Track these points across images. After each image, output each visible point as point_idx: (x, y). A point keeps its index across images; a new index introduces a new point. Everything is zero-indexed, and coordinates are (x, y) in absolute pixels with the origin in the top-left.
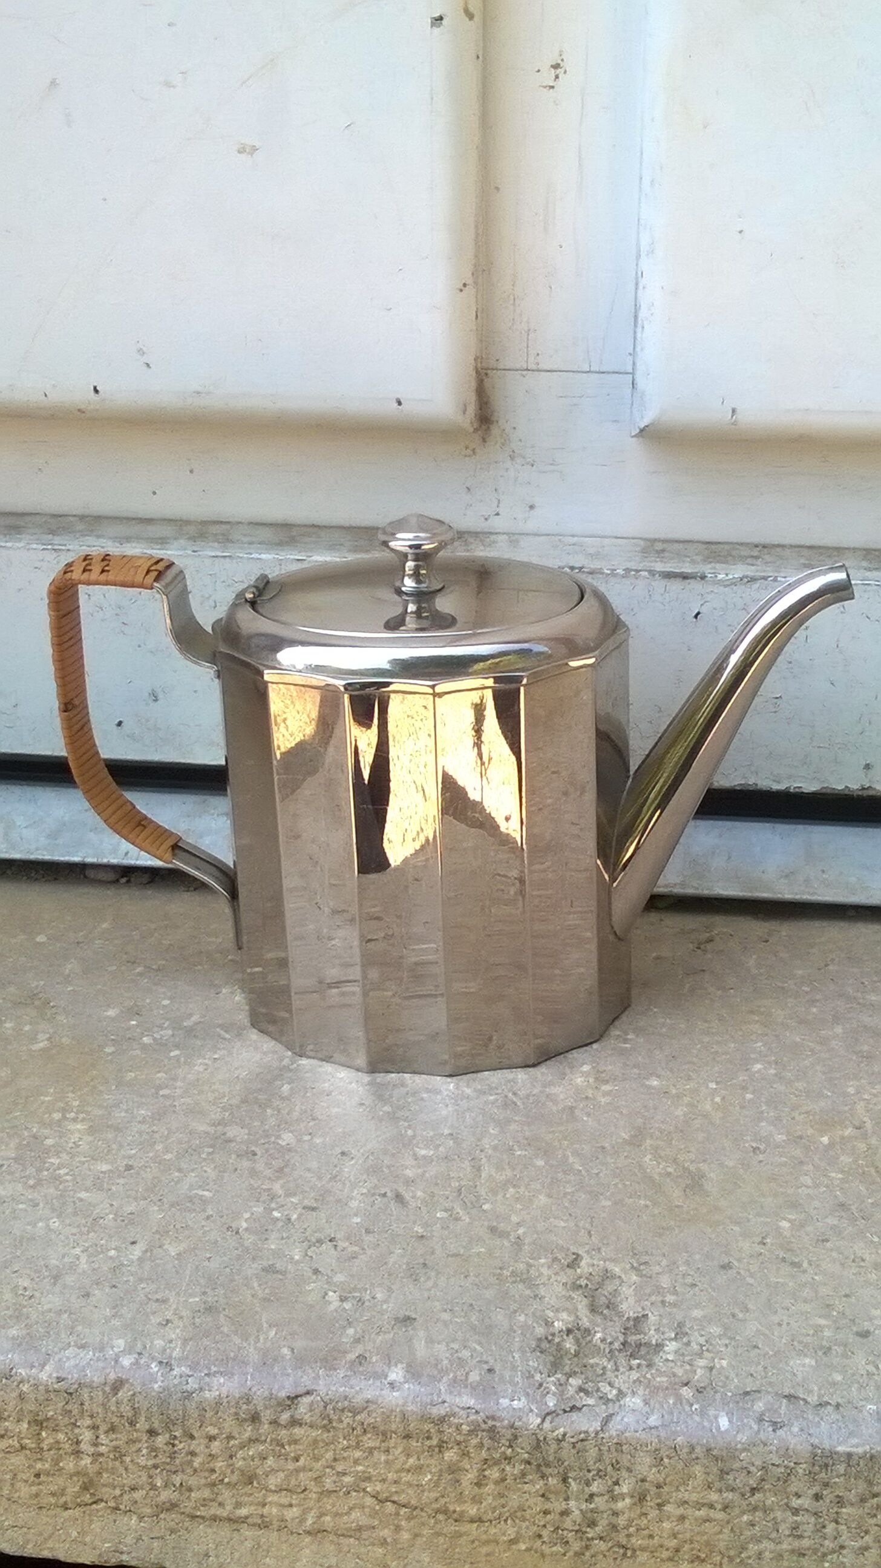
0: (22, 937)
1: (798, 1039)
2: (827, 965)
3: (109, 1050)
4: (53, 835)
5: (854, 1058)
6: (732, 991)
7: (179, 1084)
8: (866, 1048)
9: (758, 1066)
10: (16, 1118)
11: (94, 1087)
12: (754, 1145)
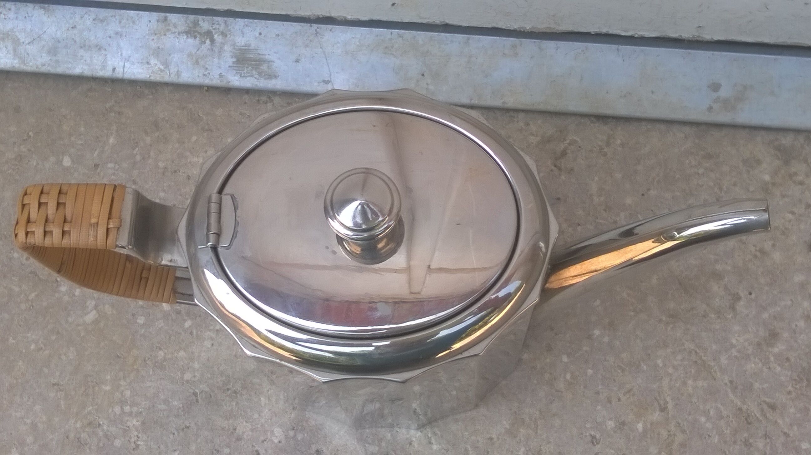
0: (52, 159)
1: (625, 295)
2: (649, 190)
3: (141, 320)
4: (53, 51)
5: (664, 318)
6: (579, 228)
7: (196, 365)
8: (672, 305)
9: (597, 332)
10: (89, 413)
11: (137, 370)
12: (593, 433)
